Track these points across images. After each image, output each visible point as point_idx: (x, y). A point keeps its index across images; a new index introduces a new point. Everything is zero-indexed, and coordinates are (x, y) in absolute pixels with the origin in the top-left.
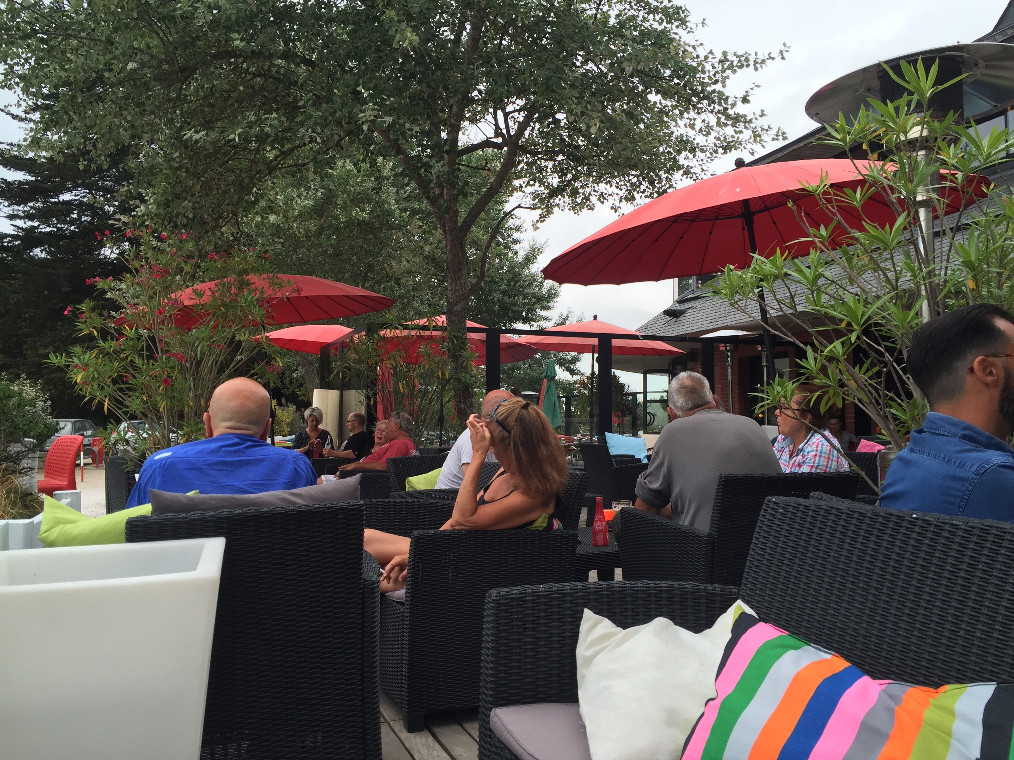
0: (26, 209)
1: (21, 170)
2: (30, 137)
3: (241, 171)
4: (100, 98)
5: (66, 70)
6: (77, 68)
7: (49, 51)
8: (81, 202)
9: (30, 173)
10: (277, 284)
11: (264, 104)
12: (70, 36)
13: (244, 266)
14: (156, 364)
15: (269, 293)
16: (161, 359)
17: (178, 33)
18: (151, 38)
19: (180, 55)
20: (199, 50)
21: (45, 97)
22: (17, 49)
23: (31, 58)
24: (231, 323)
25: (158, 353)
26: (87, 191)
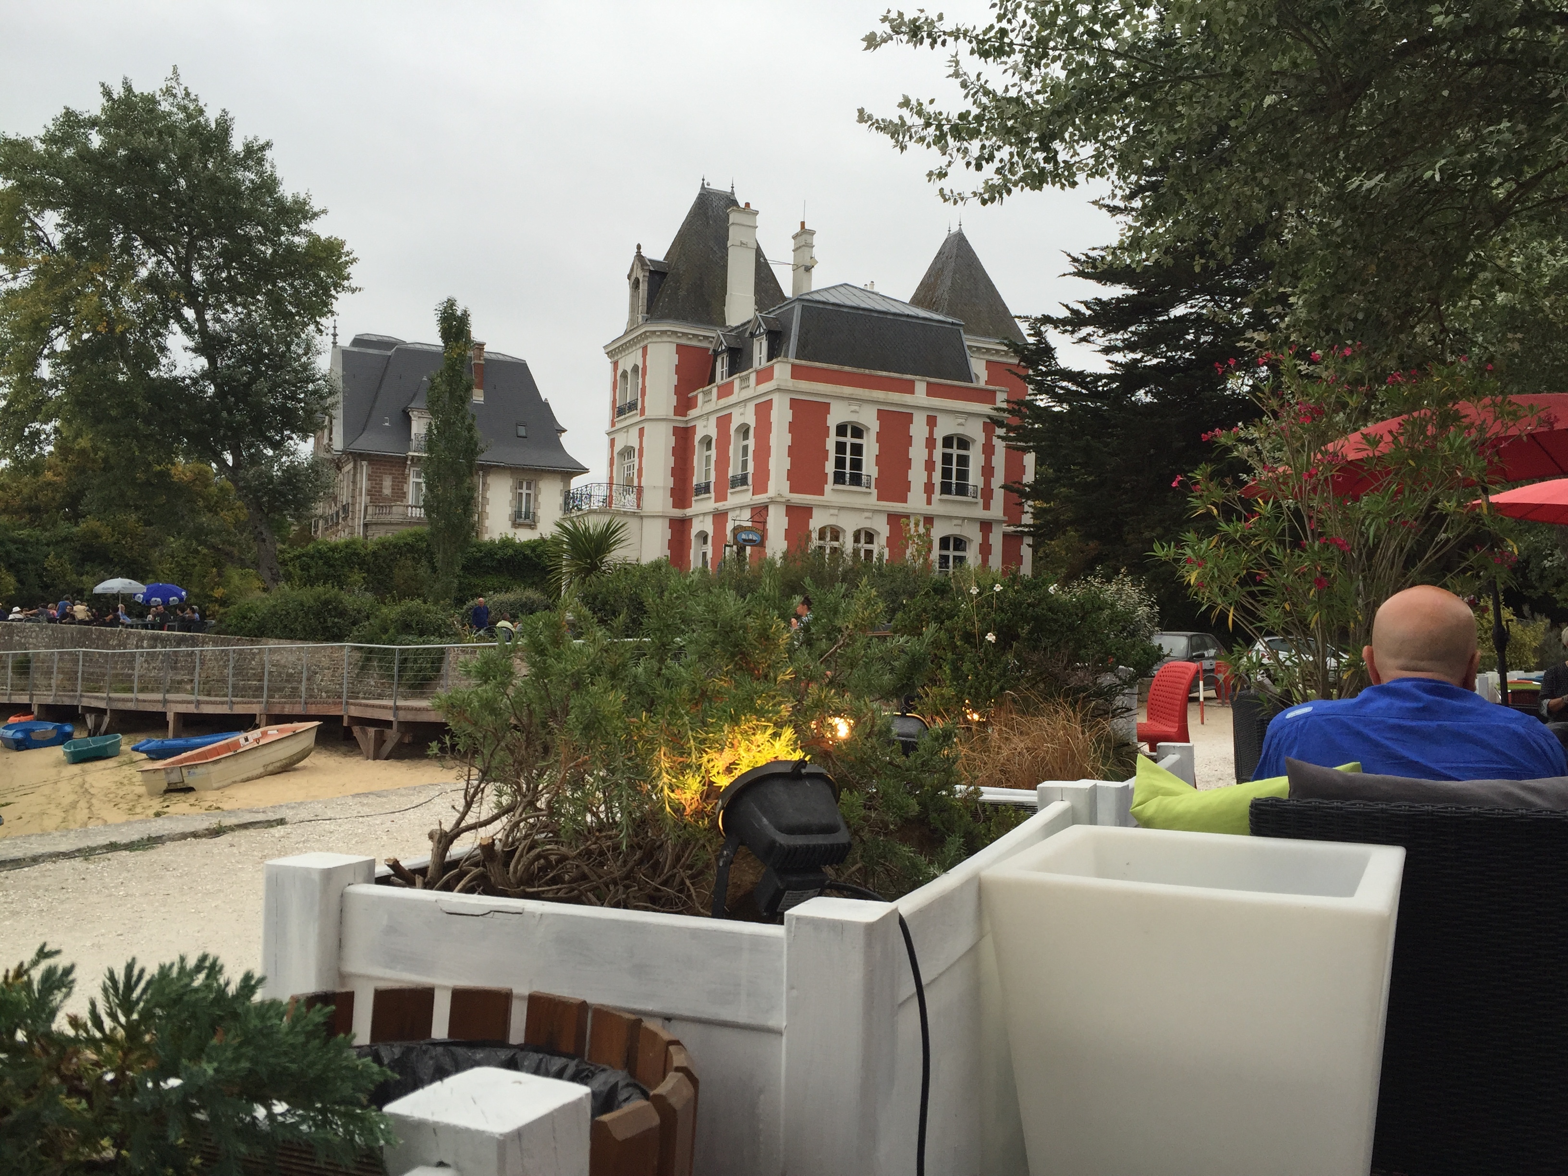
0: (1126, 336)
1: (1120, 283)
2: (1128, 238)
3: (1446, 229)
4: (1223, 161)
5: (1175, 131)
6: (1190, 124)
7: (1153, 109)
8: (1200, 316)
9: (1130, 285)
10: (1509, 414)
11: (1487, 111)
12: (1182, 78)
13: (1448, 387)
14: (1304, 555)
15: (1495, 429)
16: (1312, 547)
17: (1340, 31)
18: (1299, 50)
19: (1345, 65)
20: (1374, 49)
21: (1150, 172)
22: (1111, 116)
23: (1128, 125)
24: (1426, 485)
25: (1307, 539)
26: (1208, 297)
